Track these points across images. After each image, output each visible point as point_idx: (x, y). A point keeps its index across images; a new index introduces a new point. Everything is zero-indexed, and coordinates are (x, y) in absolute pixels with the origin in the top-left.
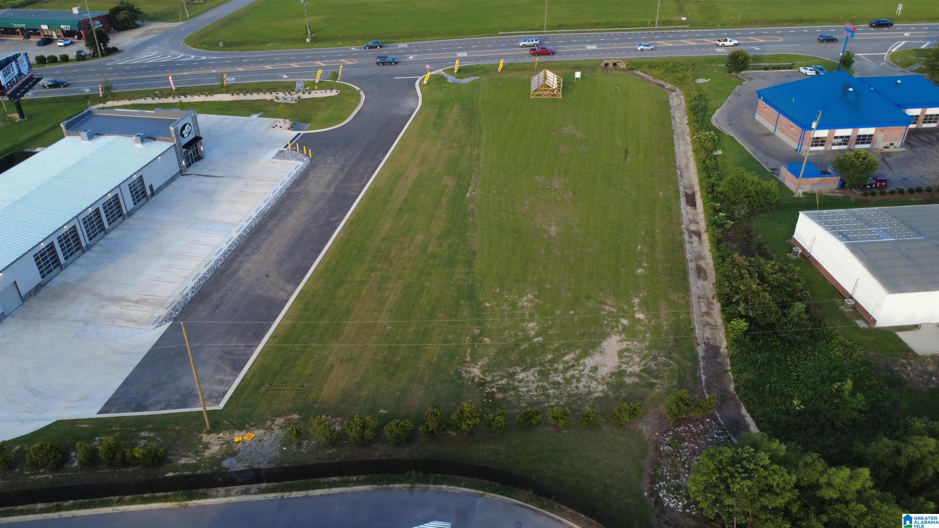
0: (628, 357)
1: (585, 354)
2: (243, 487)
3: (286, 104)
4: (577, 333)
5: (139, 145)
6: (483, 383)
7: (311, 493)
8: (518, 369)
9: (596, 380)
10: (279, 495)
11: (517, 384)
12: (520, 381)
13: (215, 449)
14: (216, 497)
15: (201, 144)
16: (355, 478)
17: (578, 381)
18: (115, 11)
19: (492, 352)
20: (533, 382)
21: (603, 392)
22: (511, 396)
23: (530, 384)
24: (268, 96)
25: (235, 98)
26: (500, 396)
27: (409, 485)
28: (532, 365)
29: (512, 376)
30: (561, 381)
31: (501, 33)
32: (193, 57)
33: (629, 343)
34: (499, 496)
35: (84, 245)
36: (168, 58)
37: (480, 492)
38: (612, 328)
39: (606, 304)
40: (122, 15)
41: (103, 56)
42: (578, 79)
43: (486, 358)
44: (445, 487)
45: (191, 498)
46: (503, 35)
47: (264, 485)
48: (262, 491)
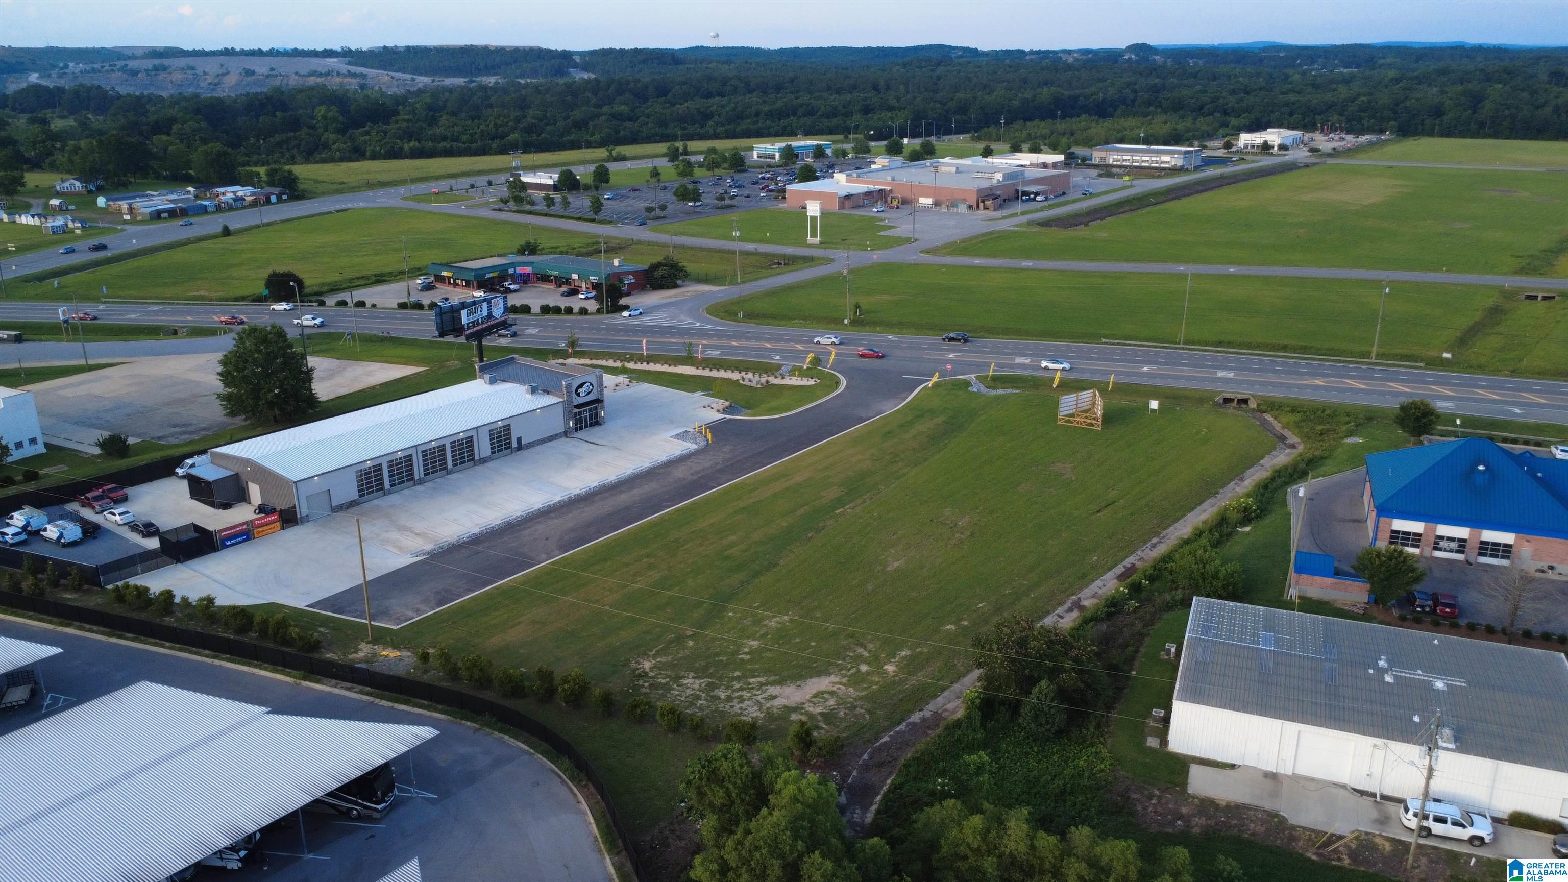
0: (823, 698)
2: (349, 685)
3: (751, 387)
5: (529, 396)
6: (641, 676)
7: (396, 706)
8: (691, 675)
9: (761, 707)
10: (371, 699)
12: (681, 685)
14: (325, 685)
15: (603, 408)
17: (741, 702)
18: (655, 267)
20: (693, 690)
21: (753, 718)
22: (657, 694)
23: (688, 690)
24: (735, 376)
25: (700, 372)
26: (645, 690)
27: (477, 726)
29: (678, 678)
30: (722, 697)
31: (1104, 340)
32: (698, 324)
33: (843, 688)
34: (544, 759)
35: (417, 477)
36: (673, 323)
37: (532, 751)
38: (841, 670)
39: (863, 646)
40: (659, 273)
41: (608, 312)
42: (1154, 411)
43: (671, 657)
44: (507, 737)
45: (306, 679)
46: (1106, 343)
47: (367, 689)
48: (361, 692)
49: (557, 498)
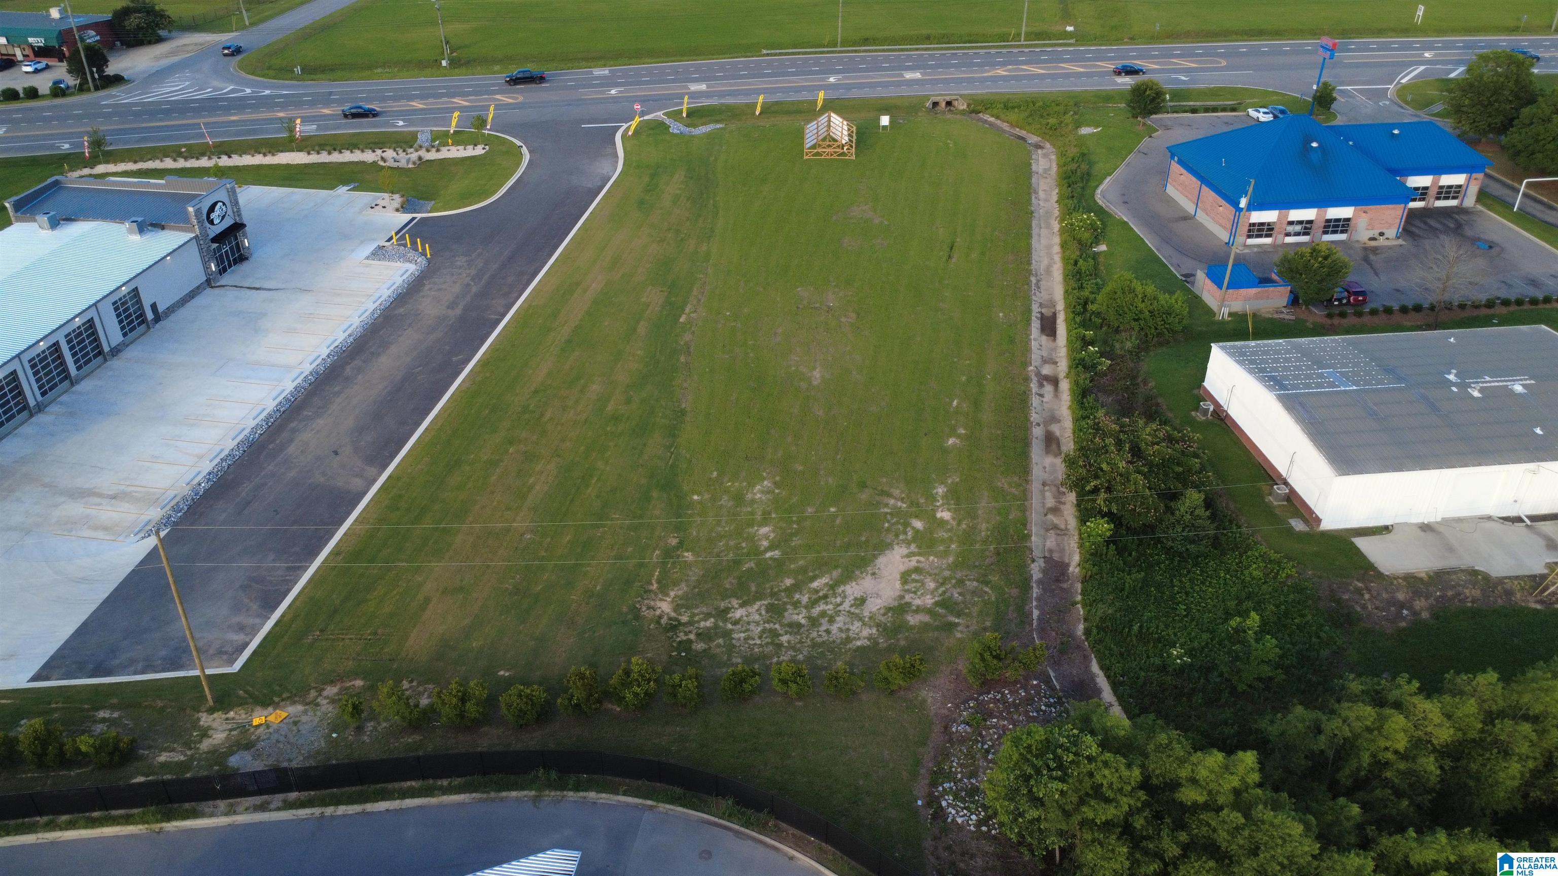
0: (916, 581)
1: (848, 576)
2: (257, 800)
3: (398, 168)
4: (838, 543)
5: (136, 238)
6: (674, 626)
7: (370, 807)
8: (735, 602)
9: (861, 619)
10: (317, 811)
11: (730, 626)
12: (736, 623)
13: (219, 737)
14: (212, 815)
15: (245, 236)
16: (445, 783)
17: (831, 620)
18: (122, 14)
19: (695, 574)
20: (758, 624)
21: (867, 639)
22: (719, 646)
23: (752, 627)
24: (369, 157)
25: (314, 158)
26: (700, 646)
27: (533, 793)
28: (759, 596)
29: (723, 613)
30: (803, 621)
31: (765, 52)
32: (248, 91)
33: (922, 559)
34: (680, 809)
35: (32, 403)
36: (207, 93)
37: (649, 802)
38: (897, 536)
39: (890, 495)
40: (133, 21)
41: (97, 88)
42: (885, 127)
43: (683, 585)
44: (592, 795)
45: (169, 818)
46: (768, 55)
47: (293, 795)
48: (289, 805)
49: (288, 385)
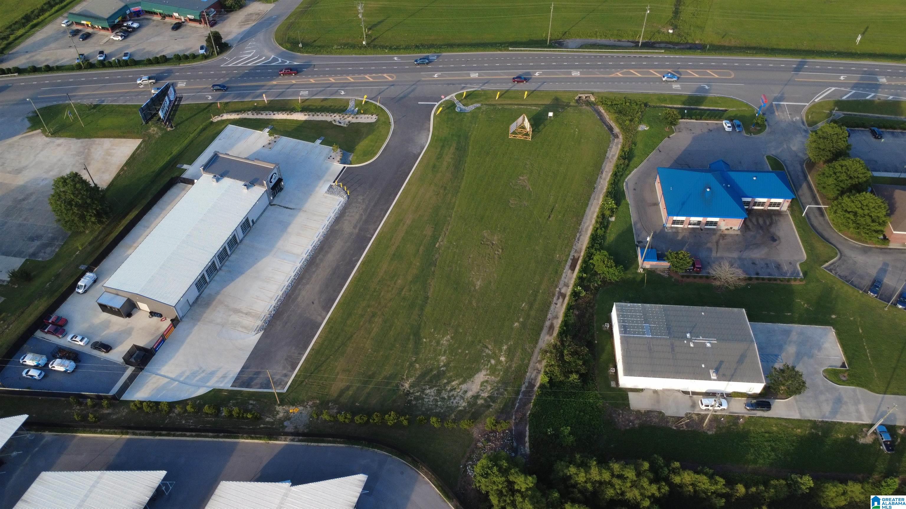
2: (292, 438)
3: (340, 127)
4: (465, 367)
5: (246, 190)
6: (408, 394)
7: (320, 444)
8: (428, 387)
9: (464, 399)
10: (306, 443)
12: (426, 395)
13: (281, 415)
14: (281, 440)
17: (455, 399)
20: (433, 396)
22: (419, 403)
23: (431, 397)
24: (329, 118)
25: (306, 117)
27: (361, 447)
31: (510, 49)
32: (280, 60)
33: (489, 377)
34: (397, 458)
36: (263, 60)
37: (390, 455)
38: (484, 366)
41: (217, 53)
42: (550, 117)
43: (413, 377)
45: (270, 440)
46: (512, 50)
47: (301, 438)
49: (298, 266)
